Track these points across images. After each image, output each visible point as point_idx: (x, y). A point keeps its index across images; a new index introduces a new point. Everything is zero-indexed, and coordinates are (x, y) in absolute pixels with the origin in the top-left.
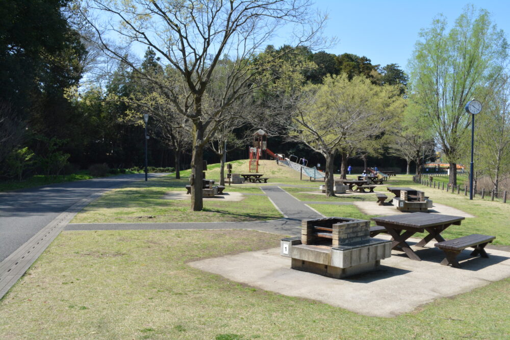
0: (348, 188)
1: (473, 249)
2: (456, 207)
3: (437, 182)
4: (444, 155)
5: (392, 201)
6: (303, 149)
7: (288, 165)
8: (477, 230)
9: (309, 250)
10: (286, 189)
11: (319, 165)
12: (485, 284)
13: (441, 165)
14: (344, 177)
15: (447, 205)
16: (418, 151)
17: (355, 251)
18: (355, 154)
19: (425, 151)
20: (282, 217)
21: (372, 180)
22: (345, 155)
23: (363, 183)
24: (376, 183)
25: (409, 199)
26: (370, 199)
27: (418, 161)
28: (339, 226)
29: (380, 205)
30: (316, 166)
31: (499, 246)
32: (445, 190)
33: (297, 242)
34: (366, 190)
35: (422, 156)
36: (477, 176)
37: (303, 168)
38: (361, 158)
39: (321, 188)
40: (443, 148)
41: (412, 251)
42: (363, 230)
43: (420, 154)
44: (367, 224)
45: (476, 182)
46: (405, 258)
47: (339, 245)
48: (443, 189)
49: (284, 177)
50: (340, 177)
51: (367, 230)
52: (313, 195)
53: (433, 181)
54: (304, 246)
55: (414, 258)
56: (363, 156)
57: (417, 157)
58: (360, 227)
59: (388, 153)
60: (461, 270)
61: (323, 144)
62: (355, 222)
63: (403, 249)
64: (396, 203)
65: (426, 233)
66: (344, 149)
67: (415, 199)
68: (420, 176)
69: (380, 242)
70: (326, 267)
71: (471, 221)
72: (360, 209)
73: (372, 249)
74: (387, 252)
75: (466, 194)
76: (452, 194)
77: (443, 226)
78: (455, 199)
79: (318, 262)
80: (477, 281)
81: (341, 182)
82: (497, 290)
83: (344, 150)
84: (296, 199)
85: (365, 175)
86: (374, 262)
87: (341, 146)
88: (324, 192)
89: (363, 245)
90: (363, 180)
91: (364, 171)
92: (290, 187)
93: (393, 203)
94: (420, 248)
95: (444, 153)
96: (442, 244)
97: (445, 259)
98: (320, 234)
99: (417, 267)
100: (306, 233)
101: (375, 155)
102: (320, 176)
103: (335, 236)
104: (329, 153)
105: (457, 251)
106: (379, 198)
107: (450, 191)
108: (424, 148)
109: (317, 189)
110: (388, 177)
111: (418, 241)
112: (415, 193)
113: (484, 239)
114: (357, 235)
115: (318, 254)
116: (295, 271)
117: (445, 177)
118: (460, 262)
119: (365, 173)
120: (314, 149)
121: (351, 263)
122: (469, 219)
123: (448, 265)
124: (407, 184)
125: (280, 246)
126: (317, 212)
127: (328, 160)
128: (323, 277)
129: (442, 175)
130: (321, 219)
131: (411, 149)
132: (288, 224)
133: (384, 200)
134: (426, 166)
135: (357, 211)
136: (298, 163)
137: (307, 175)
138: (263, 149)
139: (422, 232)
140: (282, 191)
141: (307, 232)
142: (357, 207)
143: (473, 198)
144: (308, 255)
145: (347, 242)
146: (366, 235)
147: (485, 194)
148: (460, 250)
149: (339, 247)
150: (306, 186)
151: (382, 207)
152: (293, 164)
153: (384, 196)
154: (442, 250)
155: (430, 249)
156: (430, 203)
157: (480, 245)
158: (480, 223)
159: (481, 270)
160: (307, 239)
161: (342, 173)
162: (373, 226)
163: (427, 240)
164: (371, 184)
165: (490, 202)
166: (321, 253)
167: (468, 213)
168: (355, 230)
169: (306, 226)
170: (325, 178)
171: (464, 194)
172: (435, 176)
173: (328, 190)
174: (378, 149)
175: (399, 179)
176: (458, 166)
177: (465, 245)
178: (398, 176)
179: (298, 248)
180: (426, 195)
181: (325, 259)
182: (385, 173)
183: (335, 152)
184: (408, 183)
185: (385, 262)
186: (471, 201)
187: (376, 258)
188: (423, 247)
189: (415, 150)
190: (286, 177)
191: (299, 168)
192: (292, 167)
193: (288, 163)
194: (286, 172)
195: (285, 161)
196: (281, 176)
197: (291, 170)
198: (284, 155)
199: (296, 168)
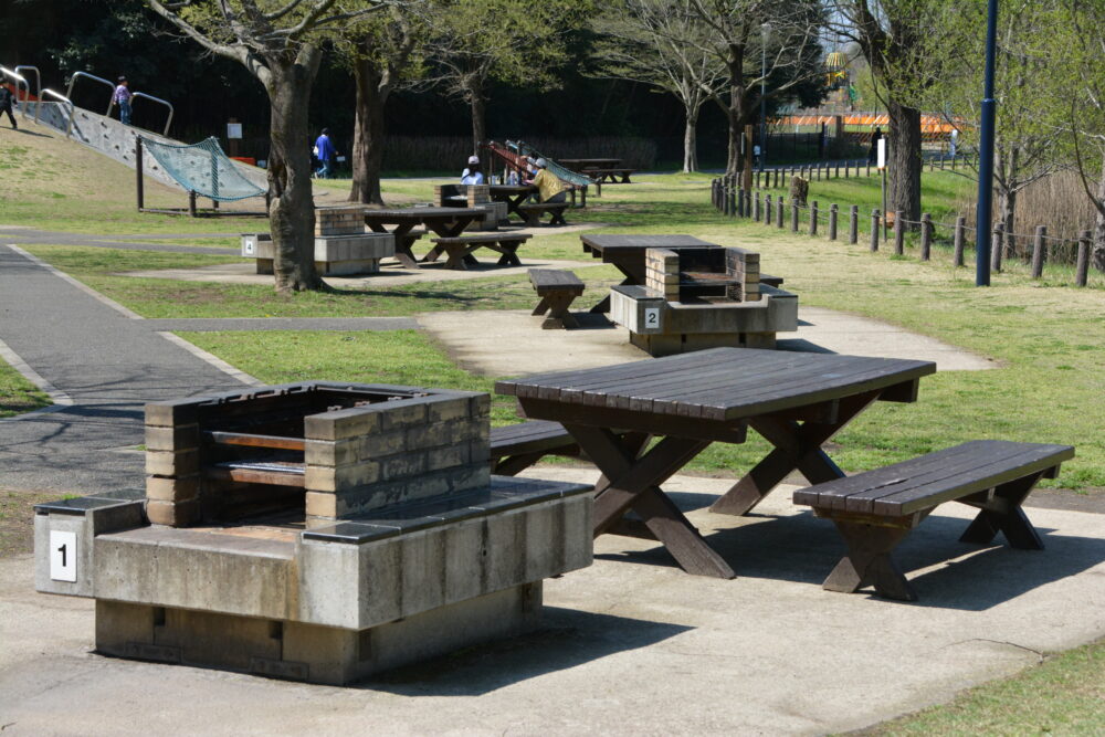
0: (391, 244)
1: (970, 513)
2: (909, 324)
3: (825, 207)
4: (863, 71)
5: (605, 305)
6: (144, 42)
7: (64, 126)
8: (1002, 425)
9: (187, 552)
10: (56, 258)
11: (235, 131)
12: (1017, 664)
13: (850, 124)
14: (370, 192)
15: (866, 315)
16: (739, 52)
17: (419, 543)
18: (420, 70)
19: (773, 51)
20: (40, 405)
21: (513, 207)
22: (371, 72)
23: (464, 221)
24: (530, 218)
25: (688, 292)
26: (498, 301)
27: (736, 102)
28: (336, 421)
29: (547, 326)
30: (221, 133)
31: (1090, 494)
32: (864, 245)
33: (121, 518)
34: (484, 255)
35: (755, 76)
36: (1015, 170)
37: (151, 143)
38: (455, 89)
39: (250, 247)
40: (856, 33)
41: (695, 531)
42: (457, 439)
43: (747, 65)
44: (475, 408)
45: (1012, 198)
46: (663, 571)
47: (338, 518)
48: (855, 241)
49: (47, 194)
50: (347, 194)
51: (478, 440)
52: (207, 286)
53: (810, 200)
54: (160, 534)
55: (702, 569)
56: (464, 81)
57: (733, 82)
58: (440, 425)
59: (593, 66)
60: (916, 609)
61: (250, 13)
62: (417, 400)
63: (652, 524)
64: (624, 312)
65: (757, 448)
66: (363, 41)
67: (717, 291)
68: (749, 183)
69: (542, 493)
70: (277, 628)
71: (974, 388)
72: (449, 351)
73: (500, 528)
74: (573, 541)
75: (961, 262)
76: (896, 264)
77: (836, 408)
78: (907, 283)
79: (233, 609)
80: (984, 655)
81: (354, 214)
82: (1070, 687)
83: (362, 50)
84: (119, 307)
85: (474, 181)
86: (511, 594)
87: (351, 23)
88: (265, 267)
89: (456, 513)
90: (464, 204)
91: (472, 159)
92: (79, 249)
93: (611, 316)
94: (732, 521)
95: (863, 60)
96: (829, 491)
97: (845, 562)
98: (244, 472)
99: (714, 608)
100: (170, 470)
101: (525, 75)
102: (245, 189)
103: (318, 477)
104: (285, 62)
105: (895, 520)
106: (541, 290)
107: (887, 247)
108: (765, 36)
109: (229, 257)
110: (592, 187)
111: (721, 486)
112: (715, 258)
113: (1020, 461)
114: (426, 464)
115: (238, 568)
116: (114, 666)
117: (868, 182)
118: (910, 576)
119: (474, 170)
120: (201, 39)
121: (400, 603)
122: (966, 377)
123: (856, 591)
124: (682, 222)
125: (32, 551)
126: (231, 371)
127: (282, 100)
128: (262, 683)
129: (852, 171)
130: (244, 394)
131: (702, 39)
132: (78, 437)
133: (570, 301)
134: (777, 128)
135: (436, 360)
137: (171, 181)
139: (738, 438)
140: (35, 268)
141: (177, 463)
142: (434, 341)
143: (993, 279)
144: (185, 580)
145: (377, 499)
146: (470, 465)
147: (1046, 254)
148: (911, 517)
149: (338, 529)
150: (167, 242)
151: (561, 335)
152: (91, 123)
153: (565, 281)
154: (829, 522)
155: (781, 522)
156: (783, 303)
157: (1000, 491)
158: (1015, 393)
159: (1004, 605)
160: (177, 498)
161: (361, 169)
162: (506, 424)
163: (763, 478)
164: (505, 223)
165: (1070, 293)
166: (246, 562)
167: (966, 349)
168: (416, 439)
169: (170, 432)
170: (268, 197)
171: (952, 261)
172: (818, 178)
173: (285, 256)
174: (539, 42)
175: (646, 197)
176: (928, 123)
177: (931, 490)
178: (639, 181)
179: (130, 545)
180: (767, 269)
181: (272, 591)
182: (577, 169)
183: (314, 54)
184: (688, 212)
185: (566, 592)
186: (984, 290)
187: (521, 572)
188: (746, 514)
189: (723, 43)
190: (57, 196)
191: (124, 147)
192: (87, 140)
193: (61, 115)
194: (53, 164)
195: (43, 107)
196: (24, 191)
197: (84, 157)
198: (34, 71)
199: (107, 144)
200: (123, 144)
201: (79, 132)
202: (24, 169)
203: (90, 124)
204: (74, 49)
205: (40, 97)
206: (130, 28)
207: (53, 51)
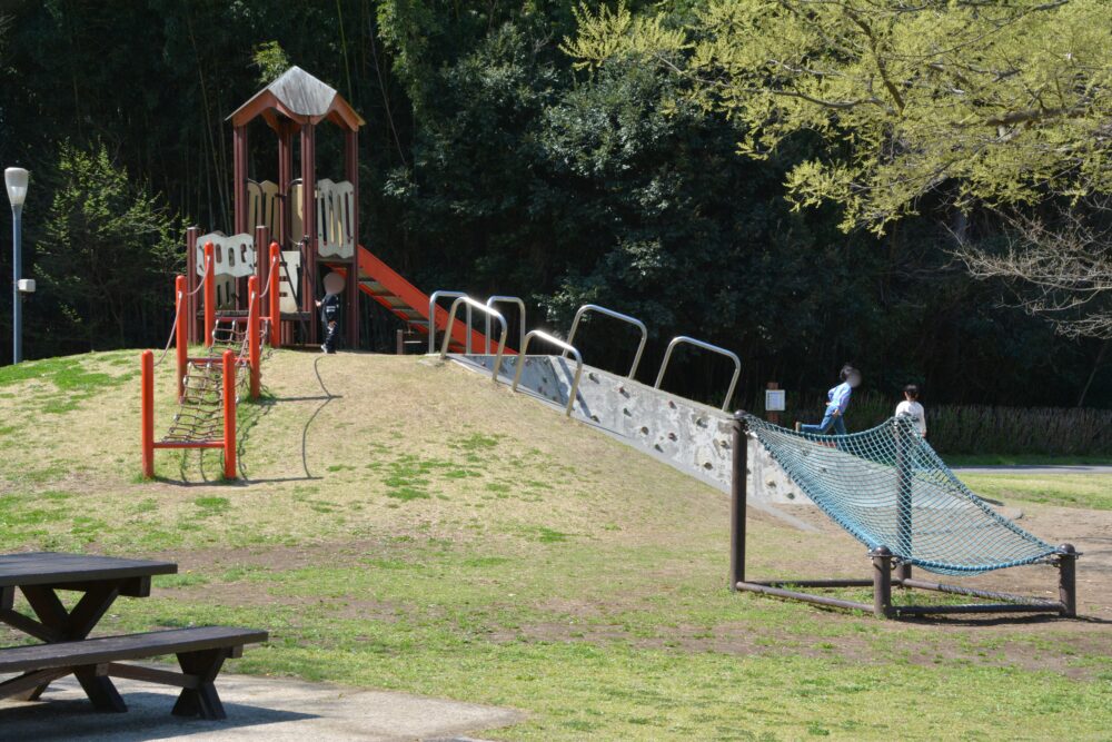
49: (527, 531)
136: (646, 377)
138: (325, 251)
152: (604, 389)
190: (551, 537)
191: (656, 430)
192: (596, 419)
193: (556, 377)
194: (541, 468)
195: (528, 364)
196: (487, 524)
197: (597, 452)
198: (516, 305)
199: (628, 425)
200: (655, 424)
201: (583, 405)
202: (488, 478)
203: (602, 391)
204: (567, 293)
205: (524, 346)
206: (642, 263)
207: (540, 298)
